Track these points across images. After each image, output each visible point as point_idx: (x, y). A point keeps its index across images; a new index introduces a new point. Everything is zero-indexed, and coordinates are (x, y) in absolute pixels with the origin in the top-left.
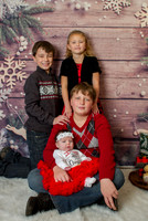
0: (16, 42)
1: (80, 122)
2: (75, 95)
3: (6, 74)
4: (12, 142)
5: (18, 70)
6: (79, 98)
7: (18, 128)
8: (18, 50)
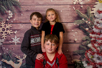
5: (8, 29)
7: (8, 61)
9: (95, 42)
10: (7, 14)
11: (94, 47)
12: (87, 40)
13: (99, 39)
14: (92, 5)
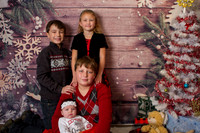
0: (32, 22)
1: (84, 92)
2: (79, 69)
3: (25, 49)
4: (32, 105)
5: (34, 46)
6: (82, 71)
7: (36, 94)
8: (34, 28)
9: (171, 66)
10: (33, 22)
11: (171, 75)
12: (157, 64)
13: (178, 62)
14: (166, 10)
